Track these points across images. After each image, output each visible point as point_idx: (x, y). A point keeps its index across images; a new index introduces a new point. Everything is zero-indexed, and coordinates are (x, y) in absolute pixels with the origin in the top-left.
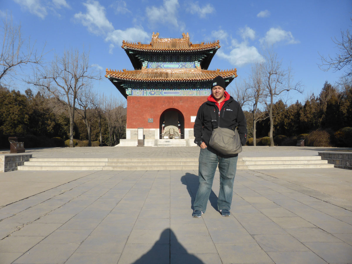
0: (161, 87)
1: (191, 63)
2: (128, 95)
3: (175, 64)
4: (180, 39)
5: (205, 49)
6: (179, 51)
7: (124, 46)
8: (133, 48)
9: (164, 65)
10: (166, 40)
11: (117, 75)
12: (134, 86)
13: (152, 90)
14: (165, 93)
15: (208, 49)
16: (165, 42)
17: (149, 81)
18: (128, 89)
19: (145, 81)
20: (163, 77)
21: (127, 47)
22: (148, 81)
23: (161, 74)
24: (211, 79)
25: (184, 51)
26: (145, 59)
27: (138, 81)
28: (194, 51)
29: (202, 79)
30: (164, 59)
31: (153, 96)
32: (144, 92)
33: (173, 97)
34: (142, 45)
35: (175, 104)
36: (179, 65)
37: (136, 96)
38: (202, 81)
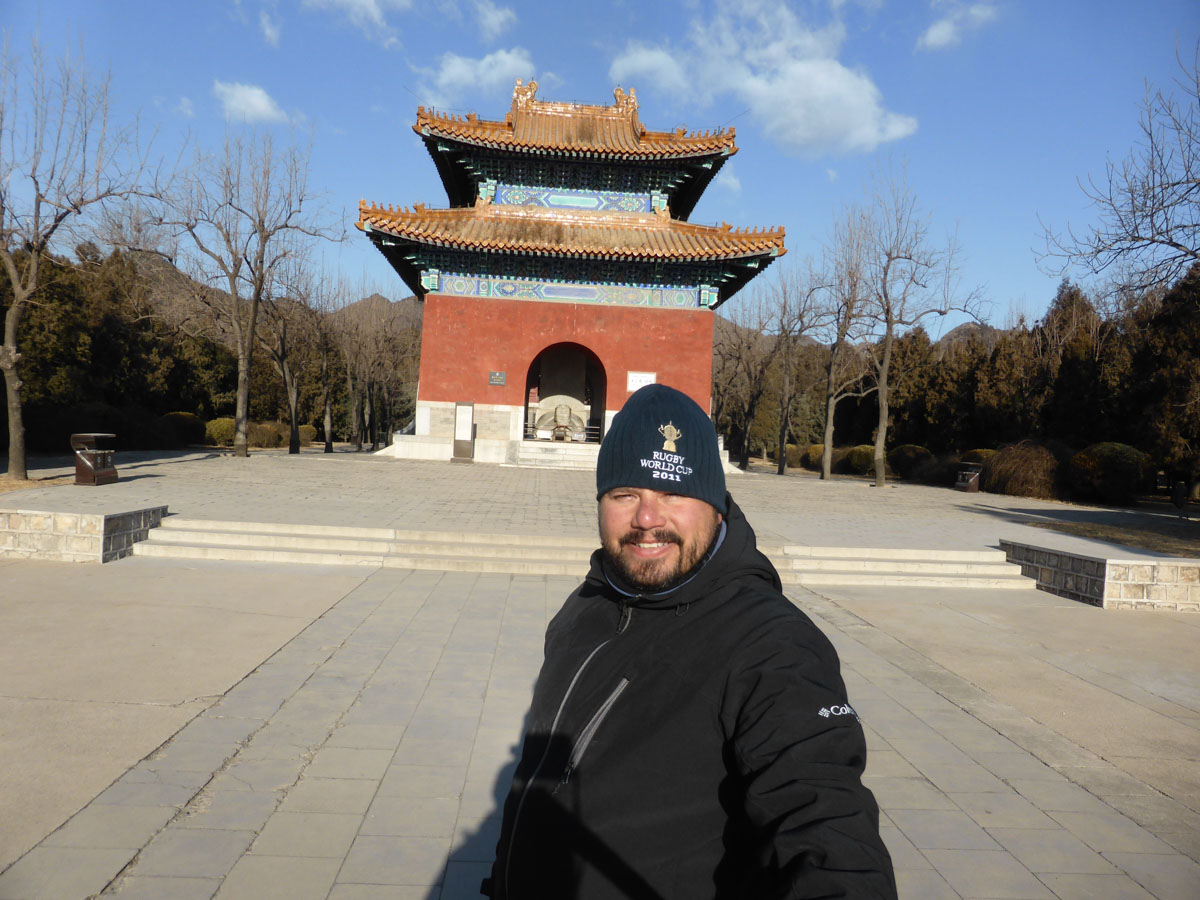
0: (536, 272)
1: (640, 194)
2: (427, 291)
3: (585, 194)
4: (607, 108)
5: (689, 155)
6: (603, 156)
7: (423, 125)
8: (450, 134)
9: (548, 196)
10: (560, 109)
11: (393, 224)
12: (447, 264)
13: (508, 278)
14: (548, 291)
15: (697, 154)
16: (554, 116)
17: (500, 251)
18: (427, 270)
19: (485, 250)
20: (546, 240)
21: (432, 129)
22: (497, 250)
23: (539, 229)
24: (701, 256)
25: (619, 155)
26: (489, 172)
27: (463, 247)
28: (651, 157)
29: (673, 255)
30: (552, 175)
31: (509, 297)
32: (481, 284)
33: (573, 305)
34: (481, 124)
35: (579, 330)
36: (599, 199)
37: (454, 295)
38: (670, 260)
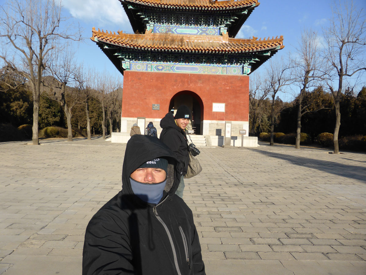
2: (125, 70)
3: (192, 28)
6: (200, 8)
9: (176, 29)
11: (108, 38)
13: (160, 63)
14: (177, 68)
15: (241, 7)
18: (124, 60)
19: (149, 49)
20: (176, 45)
22: (154, 49)
23: (173, 40)
26: (151, 19)
27: (139, 48)
28: (221, 8)
30: (178, 20)
31: (160, 72)
32: (148, 66)
33: (188, 74)
35: (191, 85)
36: (198, 30)
37: (136, 71)
38: (231, 52)
